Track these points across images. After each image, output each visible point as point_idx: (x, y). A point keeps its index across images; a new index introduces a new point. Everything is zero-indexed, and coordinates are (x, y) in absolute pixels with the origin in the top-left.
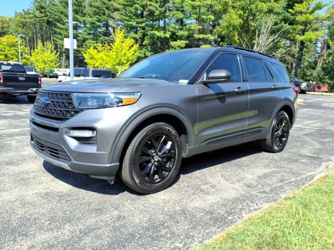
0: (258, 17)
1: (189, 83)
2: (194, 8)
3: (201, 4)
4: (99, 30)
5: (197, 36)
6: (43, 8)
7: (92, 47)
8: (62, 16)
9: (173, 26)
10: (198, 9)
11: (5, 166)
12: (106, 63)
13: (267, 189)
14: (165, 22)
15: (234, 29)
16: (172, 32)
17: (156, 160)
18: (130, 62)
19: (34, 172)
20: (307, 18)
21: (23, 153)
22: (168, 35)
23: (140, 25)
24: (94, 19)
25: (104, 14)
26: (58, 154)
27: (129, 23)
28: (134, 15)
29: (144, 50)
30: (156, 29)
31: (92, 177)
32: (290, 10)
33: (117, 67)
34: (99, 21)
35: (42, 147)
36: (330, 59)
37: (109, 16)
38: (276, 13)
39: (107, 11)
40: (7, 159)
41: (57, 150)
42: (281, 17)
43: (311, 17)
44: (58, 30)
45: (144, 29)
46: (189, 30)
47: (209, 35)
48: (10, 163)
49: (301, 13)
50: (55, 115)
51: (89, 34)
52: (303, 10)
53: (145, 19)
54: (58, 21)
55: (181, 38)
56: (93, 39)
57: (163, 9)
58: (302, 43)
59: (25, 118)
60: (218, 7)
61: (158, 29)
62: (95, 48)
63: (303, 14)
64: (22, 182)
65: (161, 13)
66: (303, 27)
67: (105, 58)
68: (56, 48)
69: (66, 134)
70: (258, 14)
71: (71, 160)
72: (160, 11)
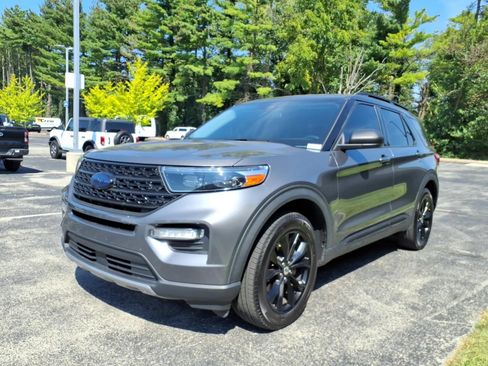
0: (337, 50)
1: (324, 149)
2: (247, 33)
3: (258, 28)
4: (105, 61)
5: (252, 74)
6: (17, 25)
7: (97, 87)
8: (49, 39)
9: (216, 59)
10: (252, 36)
11: (15, 286)
12: (120, 110)
13: (444, 312)
14: (205, 53)
15: (304, 66)
16: (214, 67)
17: (286, 273)
18: (156, 110)
19: (67, 296)
20: (405, 54)
21: (34, 260)
22: (210, 71)
23: (168, 56)
24: (98, 44)
25: (114, 38)
26: (129, 268)
27: (153, 52)
28: (160, 41)
29: (174, 92)
30: (193, 63)
31: (193, 306)
32: (381, 42)
33: (136, 116)
34: (106, 47)
35: (94, 255)
36: (436, 111)
37: (122, 41)
38: (361, 45)
39: (117, 34)
40: (12, 273)
41: (129, 262)
42: (369, 51)
43: (409, 52)
44: (42, 60)
45: (173, 61)
46: (241, 64)
47: (269, 74)
48: (20, 280)
49: (396, 46)
50: (127, 202)
51: (90, 67)
52: (399, 43)
53: (175, 47)
54: (42, 46)
55: (228, 77)
56: (96, 75)
57: (203, 33)
58: (398, 88)
59: (12, 198)
60: (282, 34)
61: (195, 62)
62: (101, 88)
63: (400, 49)
64: (56, 315)
65: (199, 39)
66: (398, 66)
67: (117, 102)
68: (38, 86)
69: (149, 235)
70: (337, 45)
71: (157, 279)
72: (198, 36)
